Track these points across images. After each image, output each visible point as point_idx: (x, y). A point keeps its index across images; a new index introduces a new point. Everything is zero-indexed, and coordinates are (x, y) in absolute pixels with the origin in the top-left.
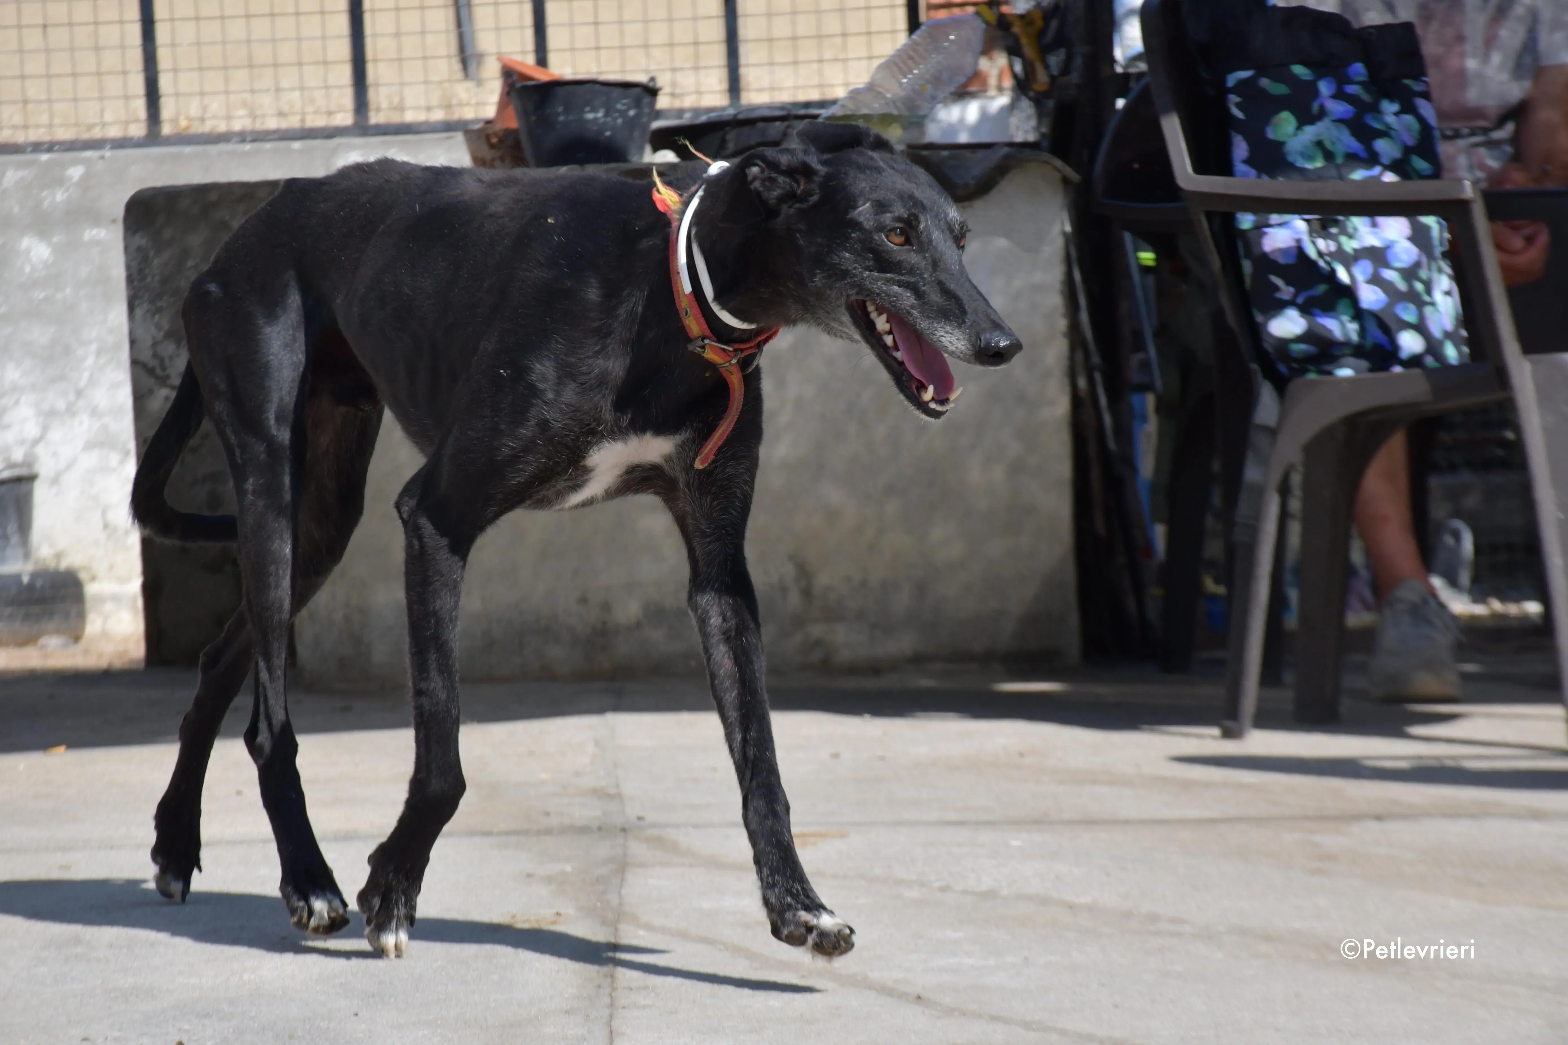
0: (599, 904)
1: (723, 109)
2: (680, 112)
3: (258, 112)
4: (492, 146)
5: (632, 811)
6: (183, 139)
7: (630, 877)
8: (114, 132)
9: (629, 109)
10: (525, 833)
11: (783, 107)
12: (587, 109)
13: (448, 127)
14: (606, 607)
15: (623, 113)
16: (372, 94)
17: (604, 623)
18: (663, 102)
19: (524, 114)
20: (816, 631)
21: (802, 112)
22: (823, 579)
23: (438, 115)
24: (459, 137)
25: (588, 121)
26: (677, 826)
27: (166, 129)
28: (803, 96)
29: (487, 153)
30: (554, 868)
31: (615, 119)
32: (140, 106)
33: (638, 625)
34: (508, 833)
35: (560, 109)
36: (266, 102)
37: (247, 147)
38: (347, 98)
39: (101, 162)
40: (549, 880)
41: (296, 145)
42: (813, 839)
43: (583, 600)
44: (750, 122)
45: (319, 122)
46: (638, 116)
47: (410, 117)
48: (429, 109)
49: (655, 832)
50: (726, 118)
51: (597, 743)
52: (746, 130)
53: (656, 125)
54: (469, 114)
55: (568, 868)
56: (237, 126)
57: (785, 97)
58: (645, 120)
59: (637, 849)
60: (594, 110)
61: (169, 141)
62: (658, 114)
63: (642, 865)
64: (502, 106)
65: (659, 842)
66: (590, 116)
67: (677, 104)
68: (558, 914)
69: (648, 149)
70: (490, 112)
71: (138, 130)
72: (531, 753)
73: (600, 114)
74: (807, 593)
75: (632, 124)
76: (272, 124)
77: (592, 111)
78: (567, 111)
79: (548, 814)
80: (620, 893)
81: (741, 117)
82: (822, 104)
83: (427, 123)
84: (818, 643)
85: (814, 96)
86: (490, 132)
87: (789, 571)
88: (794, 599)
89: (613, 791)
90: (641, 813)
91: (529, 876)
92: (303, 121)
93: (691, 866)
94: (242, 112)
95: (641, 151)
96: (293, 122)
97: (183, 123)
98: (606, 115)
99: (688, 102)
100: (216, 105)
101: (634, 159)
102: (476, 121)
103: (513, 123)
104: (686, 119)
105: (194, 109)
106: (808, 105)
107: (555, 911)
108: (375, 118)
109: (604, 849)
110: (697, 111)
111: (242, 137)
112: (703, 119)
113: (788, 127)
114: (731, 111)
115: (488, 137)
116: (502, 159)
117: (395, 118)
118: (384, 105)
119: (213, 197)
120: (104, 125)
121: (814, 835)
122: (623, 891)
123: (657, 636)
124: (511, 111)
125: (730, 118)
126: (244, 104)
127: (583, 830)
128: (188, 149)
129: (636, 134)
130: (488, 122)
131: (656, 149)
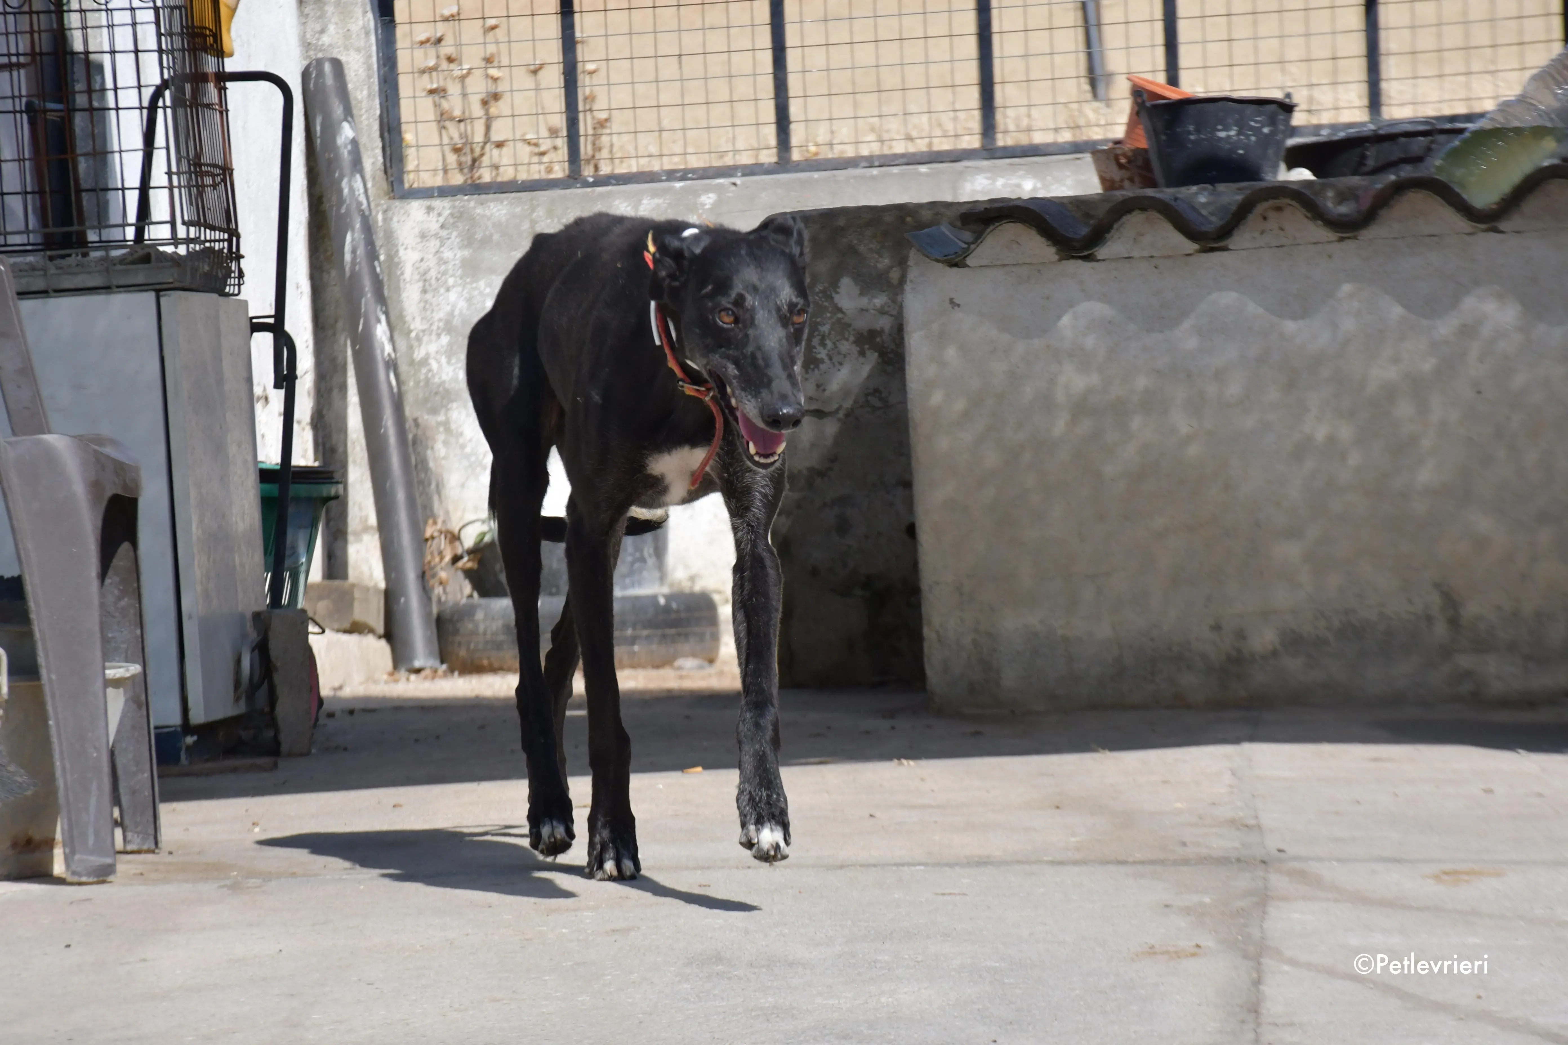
0: (1240, 938)
1: (1363, 124)
2: (1318, 128)
3: (886, 136)
4: (1121, 166)
5: (1272, 843)
6: (814, 165)
7: (1272, 911)
8: (746, 159)
9: (1263, 127)
10: (1162, 862)
11: (1427, 121)
12: (1220, 127)
13: (1077, 148)
14: (1241, 635)
15: (1257, 131)
16: (999, 116)
17: (1239, 651)
18: (1298, 119)
19: (1154, 134)
20: (1465, 661)
21: (1448, 126)
22: (1471, 609)
23: (1066, 137)
24: (1088, 158)
25: (1220, 139)
26: (1320, 859)
27: (796, 155)
28: (1447, 110)
29: (1116, 174)
30: (1194, 899)
31: (1248, 137)
32: (770, 133)
33: (1275, 653)
34: (1142, 863)
35: (1191, 128)
36: (894, 126)
37: (875, 171)
38: (974, 121)
39: (733, 188)
40: (1187, 911)
41: (923, 169)
42: (1466, 877)
43: (1217, 628)
44: (1392, 138)
45: (944, 145)
46: (1272, 133)
47: (1039, 138)
48: (1056, 130)
49: (1297, 865)
50: (1365, 134)
51: (1233, 773)
52: (1386, 145)
53: (1291, 142)
54: (1097, 134)
55: (1207, 900)
56: (865, 151)
57: (1430, 111)
58: (1279, 137)
59: (1278, 881)
60: (1226, 128)
61: (798, 167)
62: (1294, 131)
63: (1284, 899)
64: (1131, 126)
65: (1301, 876)
66: (1222, 134)
67: (1315, 121)
68: (1198, 946)
69: (1283, 166)
70: (1119, 132)
71: (769, 157)
72: (1165, 782)
73: (1232, 133)
74: (1454, 622)
75: (1266, 142)
76: (899, 148)
77: (1224, 130)
78: (1198, 131)
79: (1184, 844)
80: (1261, 927)
81: (1381, 132)
82: (1469, 118)
83: (1055, 144)
84: (1468, 674)
85: (1461, 109)
86: (1119, 152)
87: (1435, 600)
88: (1441, 629)
89: (1252, 822)
90: (1282, 847)
91: (1167, 906)
92: (930, 144)
93: (1336, 901)
94: (871, 137)
95: (1275, 168)
96: (921, 146)
97: (813, 149)
98: (1240, 133)
99: (1326, 118)
100: (844, 132)
101: (1269, 177)
102: (1105, 141)
103: (1143, 143)
104: (1324, 135)
105: (822, 133)
106: (1453, 118)
107: (1194, 943)
108: (1002, 141)
109: (1243, 881)
110: (1334, 127)
111: (870, 162)
112: (1342, 135)
113: (1432, 142)
114: (1372, 127)
115: (1116, 158)
116: (1131, 180)
117: (1024, 140)
118: (1012, 127)
119: (841, 222)
120: (736, 151)
121: (1467, 873)
122: (1265, 925)
123: (1293, 665)
124: (1140, 131)
125: (1370, 133)
126: (873, 130)
127: (1223, 861)
128: (816, 175)
129: (1270, 152)
130: (1117, 142)
131: (1291, 166)
